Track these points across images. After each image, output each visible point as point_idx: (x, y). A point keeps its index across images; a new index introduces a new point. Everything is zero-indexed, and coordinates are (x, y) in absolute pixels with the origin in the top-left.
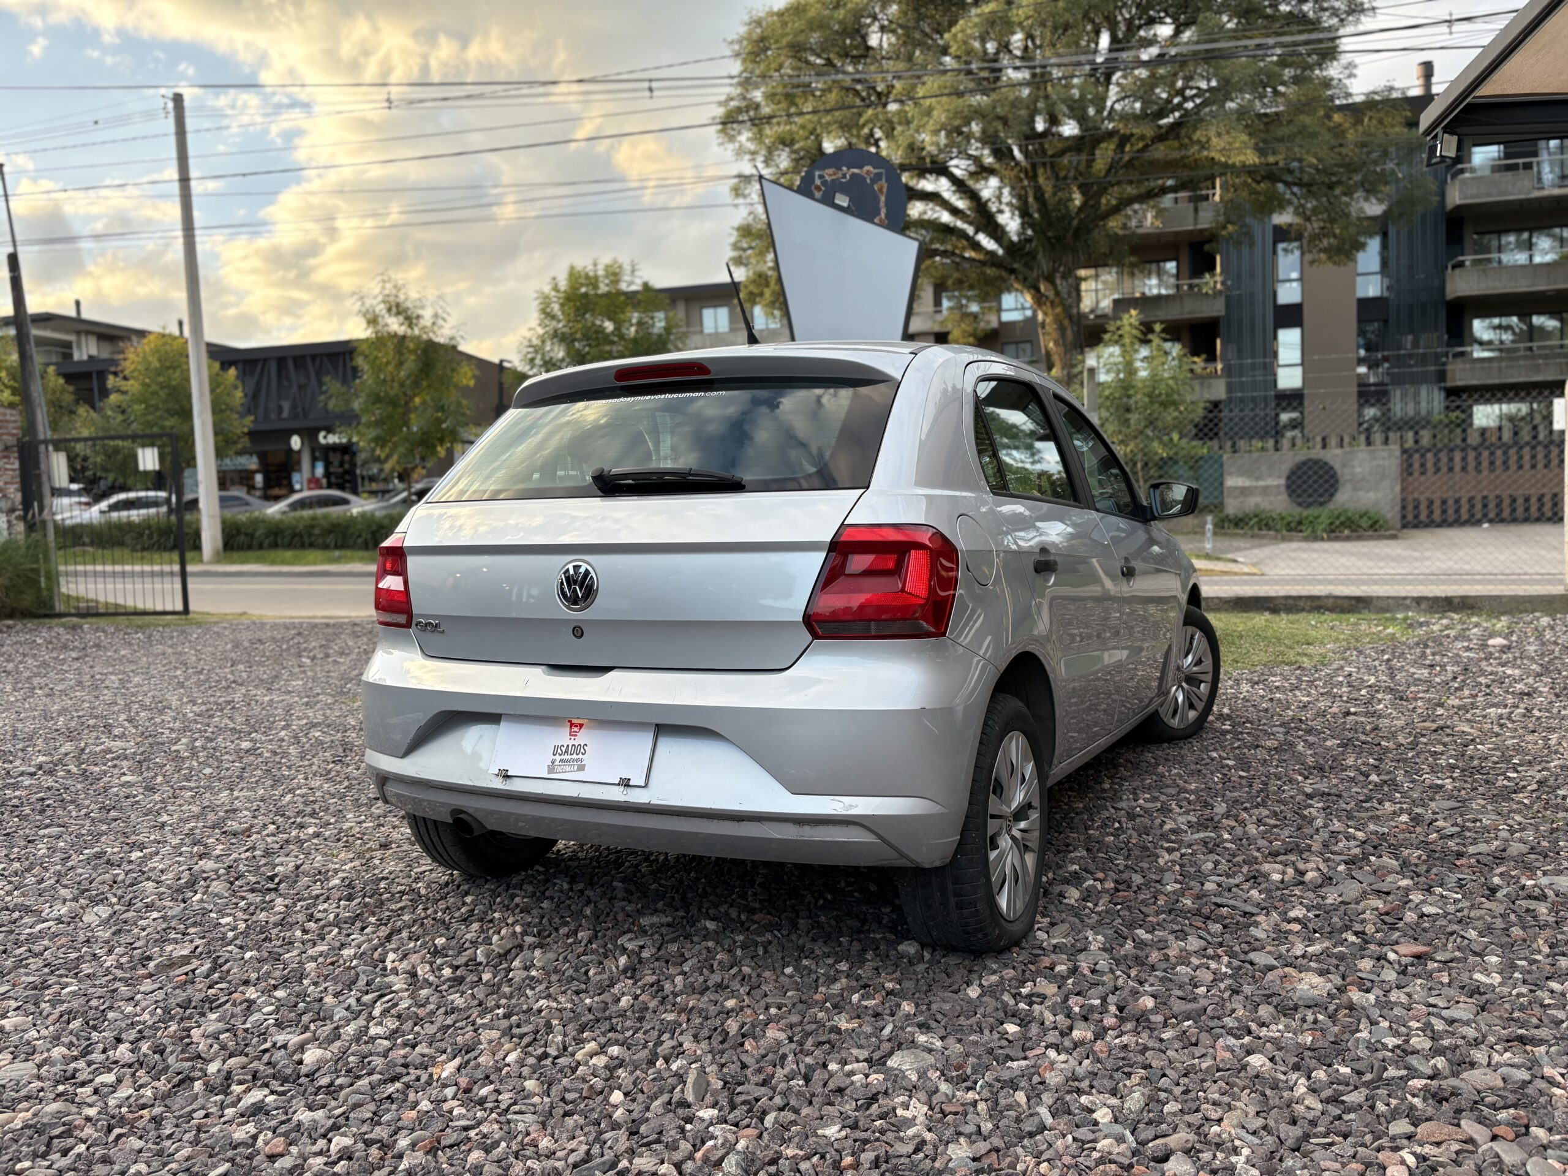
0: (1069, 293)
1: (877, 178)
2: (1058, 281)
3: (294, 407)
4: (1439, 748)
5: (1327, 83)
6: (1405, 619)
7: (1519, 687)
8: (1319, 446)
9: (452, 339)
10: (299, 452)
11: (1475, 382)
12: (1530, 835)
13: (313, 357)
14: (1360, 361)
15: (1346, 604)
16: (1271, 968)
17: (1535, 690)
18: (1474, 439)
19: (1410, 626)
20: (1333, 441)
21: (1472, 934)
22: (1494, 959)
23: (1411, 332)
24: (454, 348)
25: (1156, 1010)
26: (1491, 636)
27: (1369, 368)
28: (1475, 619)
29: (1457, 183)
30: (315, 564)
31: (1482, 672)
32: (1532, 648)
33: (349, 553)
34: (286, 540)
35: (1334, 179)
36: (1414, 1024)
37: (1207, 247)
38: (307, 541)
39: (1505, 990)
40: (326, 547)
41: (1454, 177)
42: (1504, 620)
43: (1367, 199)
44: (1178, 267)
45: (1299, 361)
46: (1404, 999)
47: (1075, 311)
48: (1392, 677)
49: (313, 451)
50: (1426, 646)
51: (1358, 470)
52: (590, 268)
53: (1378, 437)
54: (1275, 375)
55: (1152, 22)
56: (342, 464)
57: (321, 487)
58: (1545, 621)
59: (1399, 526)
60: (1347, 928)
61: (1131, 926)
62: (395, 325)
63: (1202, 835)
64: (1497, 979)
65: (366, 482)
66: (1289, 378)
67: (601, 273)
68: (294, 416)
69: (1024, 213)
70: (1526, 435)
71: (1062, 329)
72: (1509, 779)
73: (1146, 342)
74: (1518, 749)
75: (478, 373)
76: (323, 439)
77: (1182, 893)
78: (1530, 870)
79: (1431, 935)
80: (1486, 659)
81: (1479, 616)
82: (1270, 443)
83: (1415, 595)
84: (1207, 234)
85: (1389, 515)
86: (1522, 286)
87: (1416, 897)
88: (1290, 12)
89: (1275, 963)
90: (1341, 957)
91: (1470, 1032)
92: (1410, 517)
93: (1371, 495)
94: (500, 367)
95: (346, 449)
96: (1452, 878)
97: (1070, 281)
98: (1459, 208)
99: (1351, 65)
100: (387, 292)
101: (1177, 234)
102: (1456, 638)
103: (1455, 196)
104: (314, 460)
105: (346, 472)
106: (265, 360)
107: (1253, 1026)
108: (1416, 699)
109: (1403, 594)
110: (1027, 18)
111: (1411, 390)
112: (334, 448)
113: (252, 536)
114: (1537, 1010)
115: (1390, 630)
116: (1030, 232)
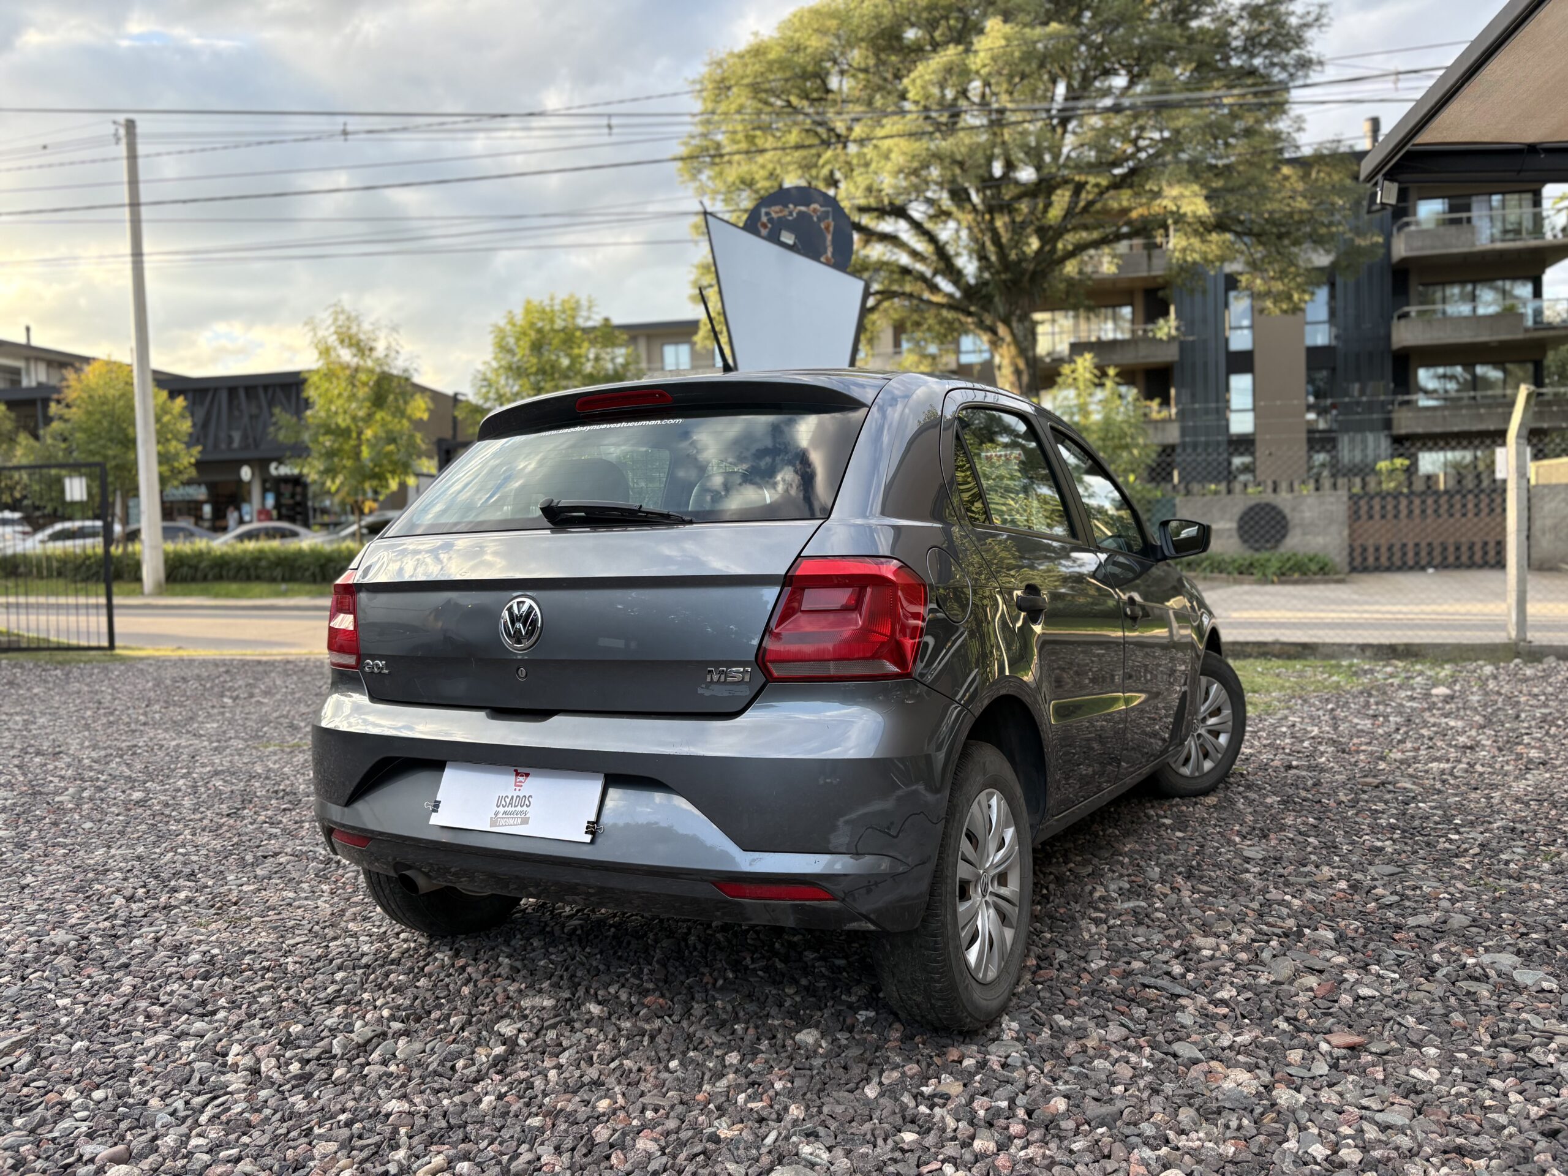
0: (1025, 336)
1: (824, 217)
2: (1015, 324)
3: (245, 437)
4: (1380, 806)
5: (1276, 136)
6: (1350, 666)
7: (1462, 739)
8: (1270, 490)
9: (406, 370)
10: (249, 483)
11: (1420, 430)
12: (1471, 906)
13: (266, 388)
14: (1309, 408)
15: (1292, 650)
16: (1196, 1062)
17: (1478, 744)
18: (1419, 486)
19: (1355, 674)
20: (1284, 485)
21: (1410, 1021)
22: (1432, 1051)
23: (1358, 379)
24: (407, 379)
25: (1068, 1112)
26: (1434, 686)
27: (1319, 414)
28: (1418, 667)
29: (1402, 235)
30: (261, 596)
31: (1425, 724)
32: (1475, 698)
33: (295, 586)
34: (232, 573)
35: (1283, 230)
36: (1345, 1130)
37: (1161, 294)
38: (252, 572)
39: (1444, 1089)
40: (273, 580)
41: (1400, 229)
42: (1448, 669)
43: (1315, 250)
44: (1133, 313)
45: (1250, 406)
46: (1335, 1099)
47: (1030, 354)
48: (1335, 728)
49: (264, 482)
50: (1370, 695)
51: (1307, 514)
52: (547, 302)
53: (1327, 483)
54: (1227, 421)
55: (1107, 73)
56: (293, 496)
57: (271, 519)
58: (1488, 669)
59: (1347, 569)
60: (1279, 1012)
61: (1050, 1010)
62: (346, 355)
63: (1131, 904)
64: (1434, 1074)
65: (318, 515)
66: (1241, 423)
67: (557, 308)
68: (245, 447)
69: (982, 257)
70: (1469, 483)
71: (1018, 372)
72: (1451, 841)
73: (1102, 385)
74: (1461, 809)
75: (431, 406)
76: (274, 470)
77: (1106, 971)
78: (1471, 945)
79: (1366, 1021)
80: (1429, 709)
81: (1423, 664)
82: (1223, 487)
83: (1360, 641)
84: (1160, 280)
85: (1338, 559)
86: (1466, 336)
87: (1351, 976)
88: (1241, 67)
89: (1200, 1055)
90: (1270, 1048)
91: (1405, 1142)
92: (1358, 561)
93: (1320, 540)
94: (455, 399)
95: (297, 481)
96: (1391, 954)
97: (1027, 324)
98: (1404, 260)
99: (1299, 119)
100: (340, 323)
101: (1133, 280)
102: (1400, 687)
103: (1401, 249)
104: (265, 491)
105: (298, 504)
106: (216, 390)
107: (1171, 1135)
108: (1358, 752)
109: (1349, 640)
110: (984, 66)
111: (1359, 437)
112: (286, 480)
113: (196, 568)
114: (1477, 1113)
115: (1335, 678)
116: (986, 275)
